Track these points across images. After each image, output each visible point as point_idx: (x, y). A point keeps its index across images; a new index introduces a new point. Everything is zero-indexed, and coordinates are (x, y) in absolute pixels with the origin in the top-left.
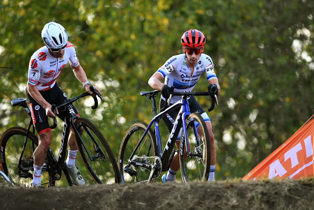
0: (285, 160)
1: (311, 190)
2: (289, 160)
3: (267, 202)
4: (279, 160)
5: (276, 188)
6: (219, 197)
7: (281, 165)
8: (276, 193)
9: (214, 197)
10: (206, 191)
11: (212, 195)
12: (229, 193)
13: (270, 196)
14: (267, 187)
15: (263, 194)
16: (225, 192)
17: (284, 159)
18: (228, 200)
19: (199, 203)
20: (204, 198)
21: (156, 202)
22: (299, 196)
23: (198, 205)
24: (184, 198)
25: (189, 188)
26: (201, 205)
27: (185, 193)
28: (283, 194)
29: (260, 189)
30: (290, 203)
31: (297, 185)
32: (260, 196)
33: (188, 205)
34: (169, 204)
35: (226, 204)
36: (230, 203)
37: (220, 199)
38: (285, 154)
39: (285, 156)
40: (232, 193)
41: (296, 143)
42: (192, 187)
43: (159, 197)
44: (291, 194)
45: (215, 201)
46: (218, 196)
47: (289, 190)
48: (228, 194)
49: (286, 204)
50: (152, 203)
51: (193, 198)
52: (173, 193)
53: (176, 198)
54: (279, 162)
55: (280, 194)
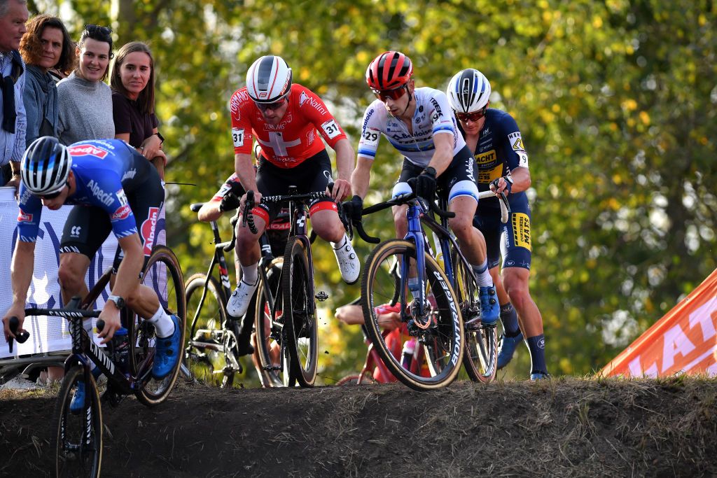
0: (692, 325)
1: (674, 397)
2: (698, 327)
3: (600, 418)
4: (681, 327)
5: (617, 395)
6: (521, 411)
7: (683, 336)
8: (616, 404)
9: (514, 410)
10: (500, 400)
11: (510, 407)
12: (539, 402)
13: (605, 409)
14: (603, 393)
15: (593, 405)
16: (532, 402)
17: (688, 324)
18: (536, 415)
19: (487, 421)
20: (496, 411)
21: (418, 419)
22: (654, 408)
23: (486, 424)
24: (463, 411)
25: (473, 394)
26: (491, 423)
27: (466, 403)
28: (627, 404)
29: (589, 396)
30: (638, 419)
31: (652, 390)
32: (587, 408)
33: (470, 423)
34: (437, 421)
35: (532, 422)
36: (538, 420)
37: (524, 412)
38: (691, 316)
39: (690, 320)
40: (543, 403)
41: (708, 296)
42: (477, 393)
43: (423, 411)
44: (641, 405)
45: (515, 416)
46: (520, 407)
47: (638, 399)
48: (536, 404)
49: (631, 421)
50: (410, 419)
51: (478, 412)
52: (446, 403)
53: (449, 412)
54: (680, 330)
55: (623, 404)
